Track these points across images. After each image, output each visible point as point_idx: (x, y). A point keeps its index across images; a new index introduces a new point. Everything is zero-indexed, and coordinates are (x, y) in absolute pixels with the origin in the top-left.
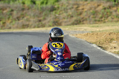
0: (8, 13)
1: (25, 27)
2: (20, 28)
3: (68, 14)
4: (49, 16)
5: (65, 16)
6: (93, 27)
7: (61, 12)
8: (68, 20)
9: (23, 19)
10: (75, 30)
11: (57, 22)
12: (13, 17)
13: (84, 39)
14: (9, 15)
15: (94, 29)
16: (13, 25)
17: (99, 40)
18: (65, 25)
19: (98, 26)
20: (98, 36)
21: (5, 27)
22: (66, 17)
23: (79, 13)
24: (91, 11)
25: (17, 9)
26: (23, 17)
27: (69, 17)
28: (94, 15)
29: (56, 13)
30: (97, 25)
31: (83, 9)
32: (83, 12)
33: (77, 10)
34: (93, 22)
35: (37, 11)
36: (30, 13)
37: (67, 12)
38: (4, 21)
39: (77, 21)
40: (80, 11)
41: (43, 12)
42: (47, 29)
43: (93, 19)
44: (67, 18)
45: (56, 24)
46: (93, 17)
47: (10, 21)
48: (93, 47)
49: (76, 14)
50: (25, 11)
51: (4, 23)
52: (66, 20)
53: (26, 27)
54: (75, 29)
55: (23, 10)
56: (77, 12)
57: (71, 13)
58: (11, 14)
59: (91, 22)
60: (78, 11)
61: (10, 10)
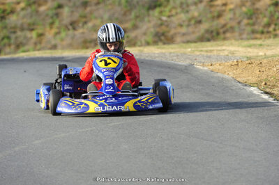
0: (51, 13)
1: (88, 45)
2: (77, 48)
3: (189, 15)
4: (146, 19)
5: (184, 21)
6: (250, 46)
7: (174, 12)
8: (191, 29)
9: (86, 26)
10: (209, 54)
11: (163, 34)
12: (60, 21)
13: (230, 75)
14: (52, 17)
15: (253, 52)
16: (62, 40)
17: (264, 77)
18: (184, 42)
19: (261, 45)
20: (263, 69)
21: (43, 45)
22: (186, 23)
23: (216, 14)
24: (244, 9)
25: (71, 4)
26: (85, 23)
27: (193, 22)
28: (250, 18)
29: (161, 12)
30: (259, 42)
31: (225, 5)
32: (224, 11)
33: (211, 6)
34: (248, 34)
35: (118, 9)
36: (101, 12)
37: (187, 12)
38: (40, 31)
39: (212, 32)
40: (218, 8)
41: (130, 10)
42: (142, 51)
43: (249, 29)
44: (188, 25)
45: (163, 38)
46: (248, 24)
47: (54, 30)
48: (252, 94)
49: (209, 16)
50: (89, 9)
51: (40, 35)
52: (184, 30)
53: (92, 44)
54: (207, 51)
55: (85, 5)
56: (211, 12)
57: (196, 14)
58: (57, 15)
59: (245, 36)
60: (213, 9)
61: (55, 4)
